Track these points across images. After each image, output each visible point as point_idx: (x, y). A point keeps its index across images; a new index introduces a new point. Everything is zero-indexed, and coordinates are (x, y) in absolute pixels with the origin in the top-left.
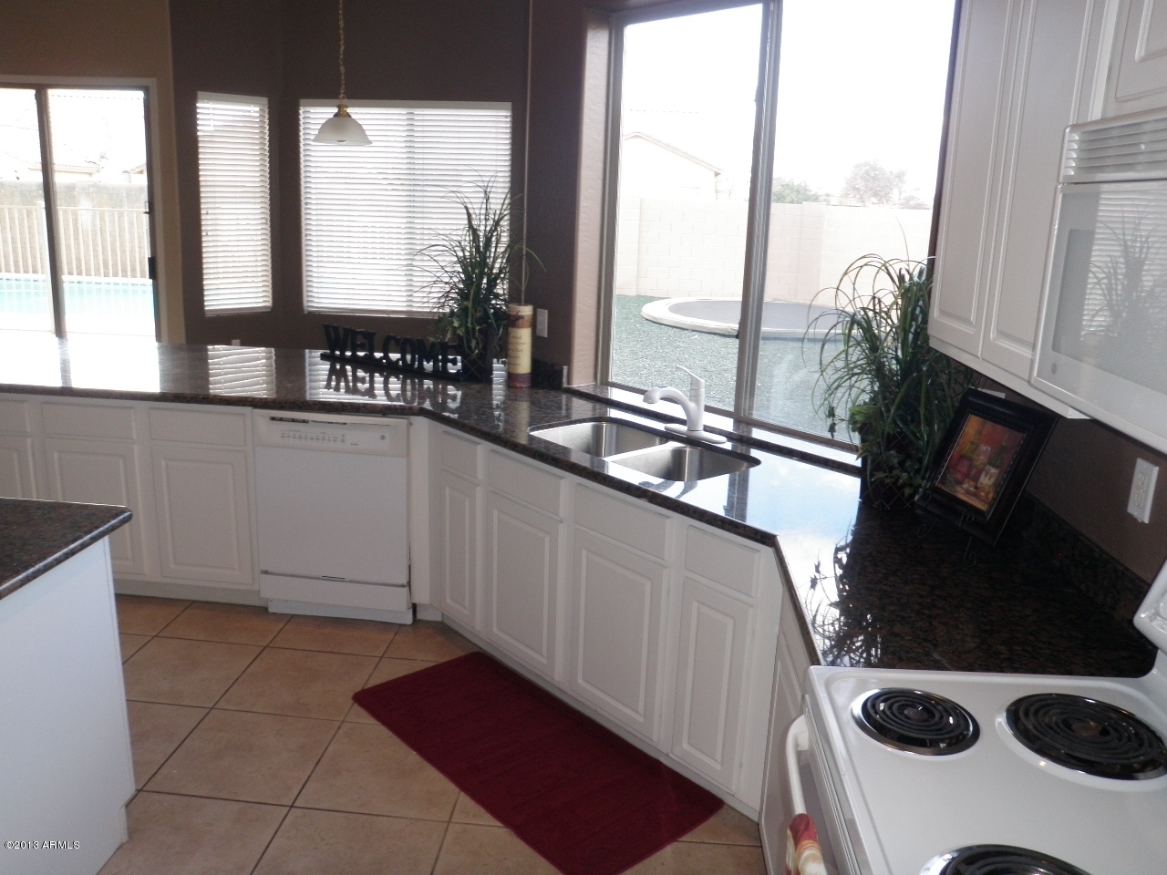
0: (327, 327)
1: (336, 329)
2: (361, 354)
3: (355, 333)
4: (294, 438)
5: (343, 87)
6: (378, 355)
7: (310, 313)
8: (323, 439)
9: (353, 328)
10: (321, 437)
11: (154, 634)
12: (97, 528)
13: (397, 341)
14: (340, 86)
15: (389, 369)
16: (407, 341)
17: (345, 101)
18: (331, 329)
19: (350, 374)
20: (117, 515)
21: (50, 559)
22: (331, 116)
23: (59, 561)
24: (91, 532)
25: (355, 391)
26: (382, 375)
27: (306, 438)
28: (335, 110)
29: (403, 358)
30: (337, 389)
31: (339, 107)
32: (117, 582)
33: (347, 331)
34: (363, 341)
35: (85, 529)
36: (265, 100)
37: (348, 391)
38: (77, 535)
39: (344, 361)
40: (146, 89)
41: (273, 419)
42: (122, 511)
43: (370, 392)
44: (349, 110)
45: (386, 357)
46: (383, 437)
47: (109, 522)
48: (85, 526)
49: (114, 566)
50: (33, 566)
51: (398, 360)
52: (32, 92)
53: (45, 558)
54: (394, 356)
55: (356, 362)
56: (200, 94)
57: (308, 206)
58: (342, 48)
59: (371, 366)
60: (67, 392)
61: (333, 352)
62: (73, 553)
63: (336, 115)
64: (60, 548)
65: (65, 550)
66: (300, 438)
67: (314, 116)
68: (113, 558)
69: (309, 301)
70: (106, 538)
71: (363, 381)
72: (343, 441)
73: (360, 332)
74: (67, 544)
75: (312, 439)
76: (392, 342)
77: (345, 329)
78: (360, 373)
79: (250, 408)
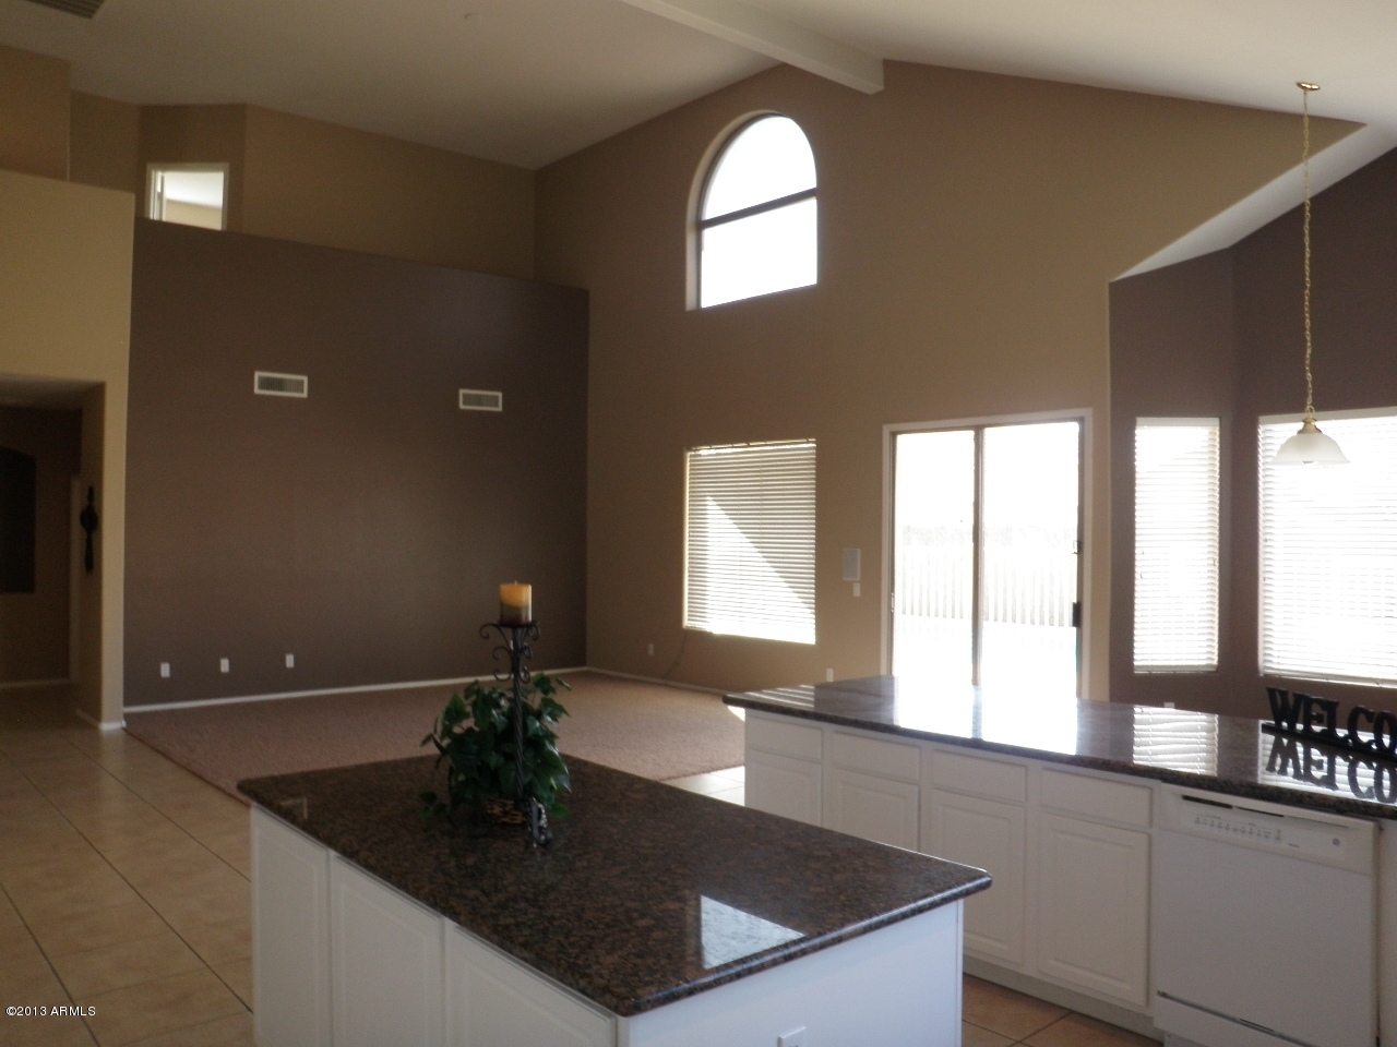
0: (1272, 692)
1: (1284, 694)
2: (1317, 728)
3: (1309, 702)
4: (1212, 825)
5: (1310, 397)
6: (1341, 733)
7: (1267, 676)
8: (1251, 833)
9: (1307, 694)
10: (1248, 828)
11: (1019, 1039)
12: (950, 888)
13: (1369, 716)
14: (1307, 396)
15: (1358, 753)
16: (1383, 716)
17: (1314, 414)
18: (1278, 696)
19: (1301, 756)
20: (974, 879)
21: (895, 912)
22: (1295, 434)
23: (904, 916)
24: (942, 891)
25: (1308, 777)
26: (1346, 759)
27: (1227, 828)
28: (1300, 425)
29: (1379, 741)
30: (1283, 771)
31: (1306, 422)
32: (967, 959)
33: (1299, 698)
34: (1321, 712)
35: (938, 887)
36: (1216, 421)
37: (1297, 775)
38: (927, 892)
39: (1293, 735)
40: (1081, 420)
41: (1187, 798)
42: (981, 875)
43: (1329, 781)
44: (1319, 424)
45: (1353, 735)
46: (1336, 842)
47: (964, 884)
48: (939, 884)
49: (965, 940)
50: (877, 915)
51: (1370, 742)
52: (971, 434)
53: (890, 909)
54: (1365, 737)
55: (1310, 739)
56: (1139, 420)
57: (1268, 544)
58: (1309, 351)
59: (1332, 746)
60: (976, 744)
61: (1278, 723)
62: (921, 910)
63: (1300, 432)
64: (908, 902)
65: (912, 906)
66: (1220, 827)
67: (1275, 434)
68: (965, 930)
69: (1265, 661)
70: (961, 902)
71: (1319, 765)
72: (1278, 839)
73: (1318, 701)
74: (915, 900)
75: (1235, 830)
76: (1362, 718)
77: (1295, 695)
78: (1316, 754)
79: (1159, 782)
